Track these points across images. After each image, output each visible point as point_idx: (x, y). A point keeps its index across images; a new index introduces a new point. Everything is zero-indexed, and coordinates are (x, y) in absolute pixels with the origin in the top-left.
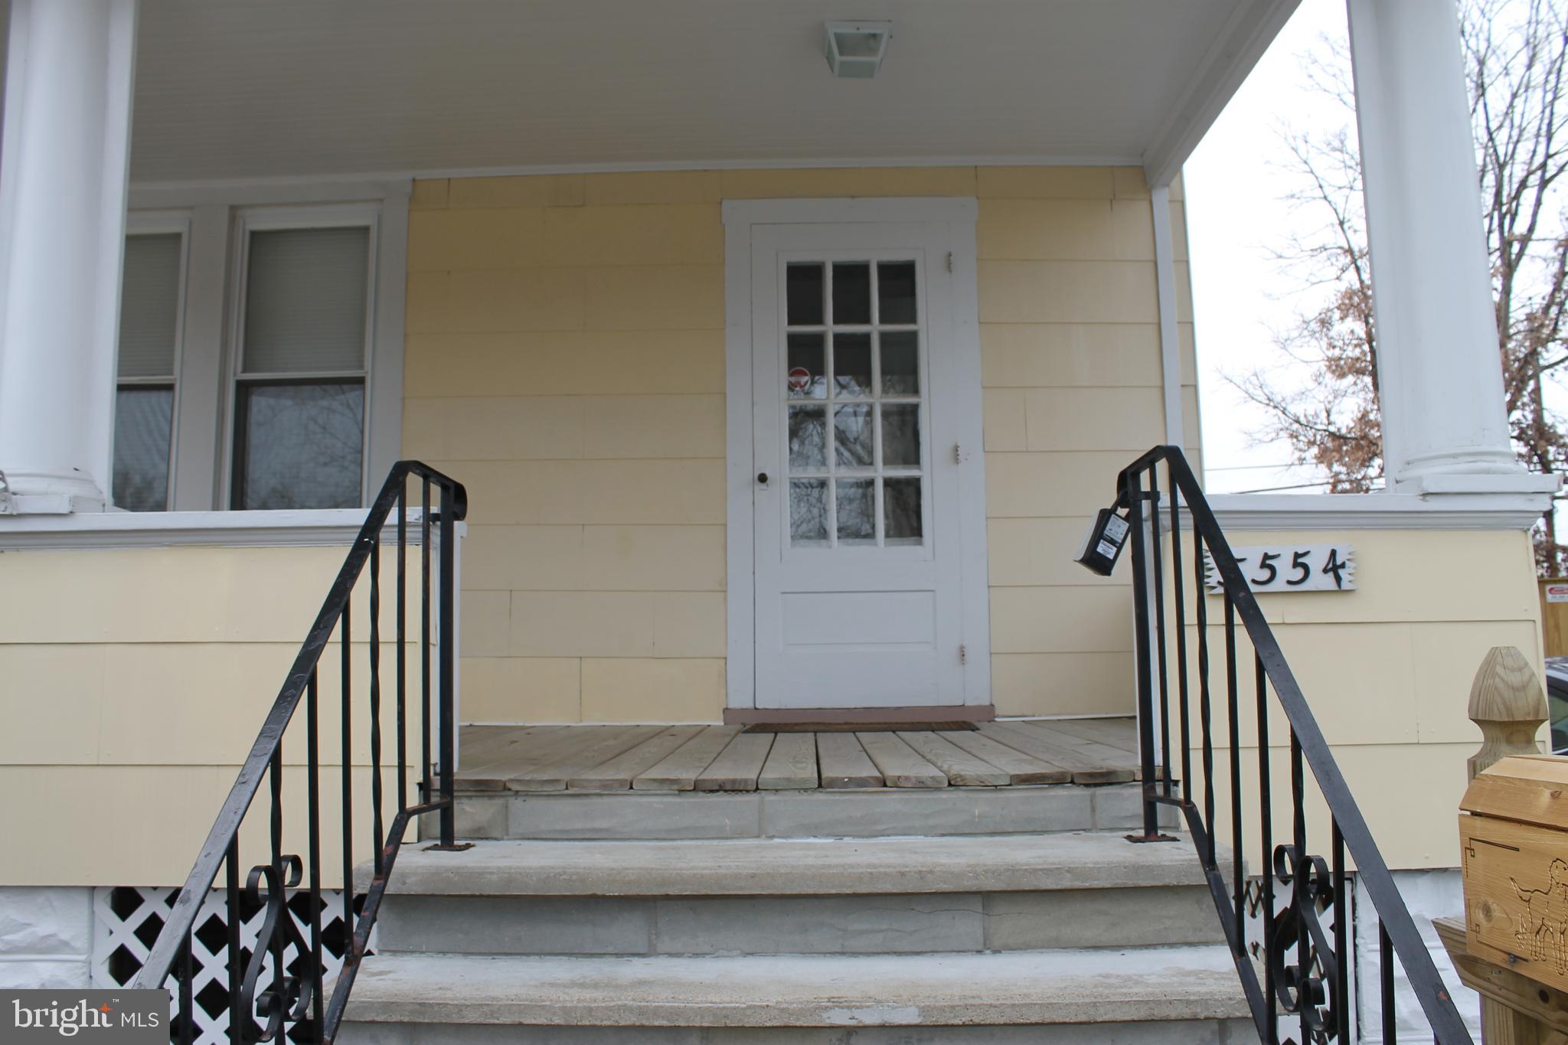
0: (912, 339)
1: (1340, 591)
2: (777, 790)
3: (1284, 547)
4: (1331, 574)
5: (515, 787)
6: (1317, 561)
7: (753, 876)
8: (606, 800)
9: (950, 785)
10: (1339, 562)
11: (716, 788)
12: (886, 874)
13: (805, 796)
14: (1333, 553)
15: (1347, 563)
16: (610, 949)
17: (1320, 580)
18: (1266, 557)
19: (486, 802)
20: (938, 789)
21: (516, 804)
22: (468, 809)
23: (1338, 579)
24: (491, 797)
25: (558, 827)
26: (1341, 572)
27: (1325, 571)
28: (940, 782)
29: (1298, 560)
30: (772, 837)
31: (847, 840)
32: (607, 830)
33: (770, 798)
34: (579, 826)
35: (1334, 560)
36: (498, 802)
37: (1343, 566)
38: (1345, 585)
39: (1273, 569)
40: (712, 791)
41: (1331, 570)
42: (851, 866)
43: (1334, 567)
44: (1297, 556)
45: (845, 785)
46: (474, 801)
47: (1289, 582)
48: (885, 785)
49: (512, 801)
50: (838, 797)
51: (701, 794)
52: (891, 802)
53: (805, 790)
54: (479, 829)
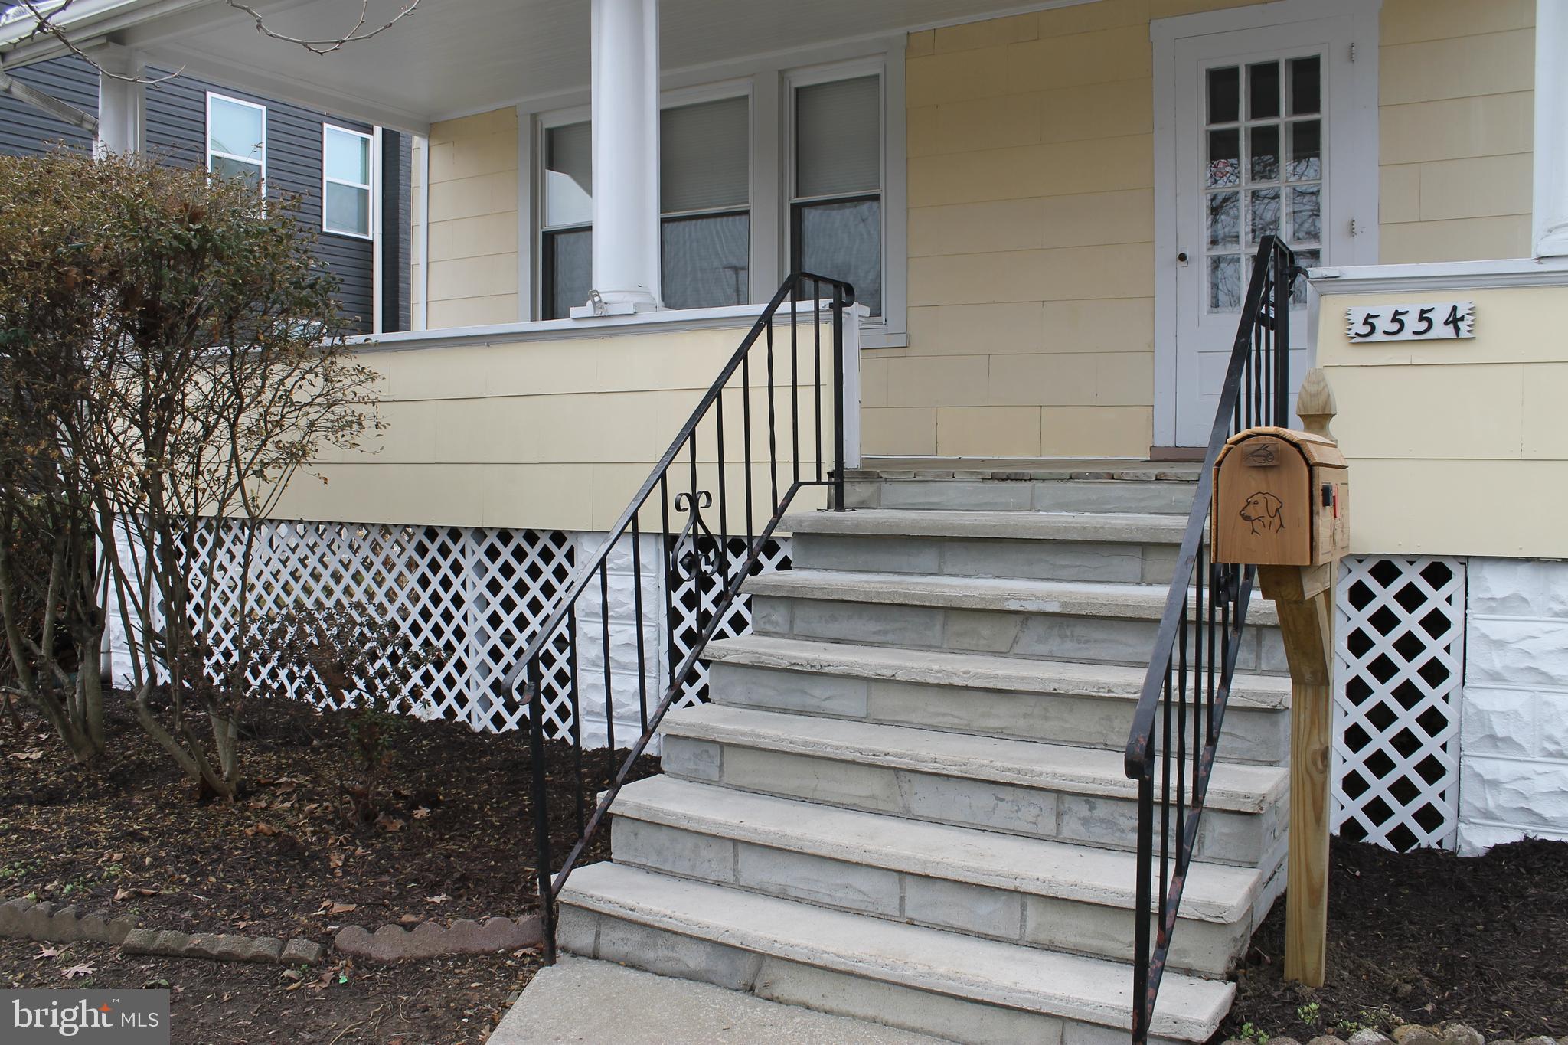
0: (1315, 126)
1: (1458, 339)
2: (1044, 480)
3: (1412, 305)
4: (1451, 326)
5: (885, 476)
6: (1439, 316)
7: (994, 526)
8: (938, 484)
9: (1157, 479)
10: (1458, 316)
11: (1005, 477)
12: (1074, 528)
13: (1061, 485)
14: (1454, 309)
15: (1466, 317)
16: (917, 571)
17: (1440, 330)
18: (1397, 313)
19: (868, 485)
20: (1149, 482)
21: (886, 486)
22: (857, 489)
23: (1457, 329)
24: (871, 482)
25: (909, 501)
26: (1460, 324)
27: (1446, 323)
28: (1151, 477)
29: (1423, 315)
30: (1039, 511)
31: (1087, 514)
32: (938, 504)
33: (1039, 485)
34: (921, 500)
35: (1455, 315)
36: (876, 485)
37: (1462, 318)
38: (1463, 334)
39: (1402, 323)
40: (1003, 480)
41: (1451, 322)
42: (1054, 522)
43: (1454, 320)
44: (1423, 312)
45: (1087, 477)
46: (862, 485)
47: (1415, 333)
48: (1113, 479)
49: (883, 484)
50: (1082, 485)
51: (997, 482)
52: (1117, 489)
53: (1062, 480)
54: (863, 502)
